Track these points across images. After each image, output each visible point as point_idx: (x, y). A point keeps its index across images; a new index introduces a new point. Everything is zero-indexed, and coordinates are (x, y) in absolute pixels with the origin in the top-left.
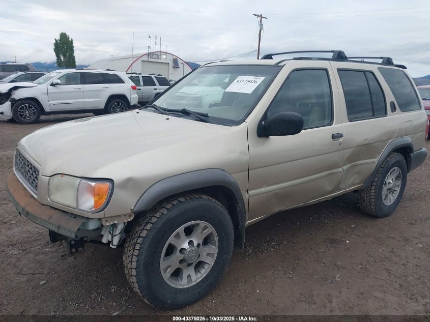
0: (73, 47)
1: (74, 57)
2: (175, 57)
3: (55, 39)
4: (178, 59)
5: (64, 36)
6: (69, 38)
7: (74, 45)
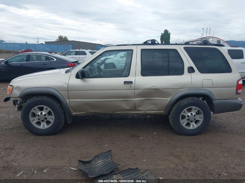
0: (170, 37)
1: (170, 42)
2: (218, 40)
3: (162, 33)
4: (220, 40)
5: (166, 31)
6: (168, 32)
7: (170, 35)
